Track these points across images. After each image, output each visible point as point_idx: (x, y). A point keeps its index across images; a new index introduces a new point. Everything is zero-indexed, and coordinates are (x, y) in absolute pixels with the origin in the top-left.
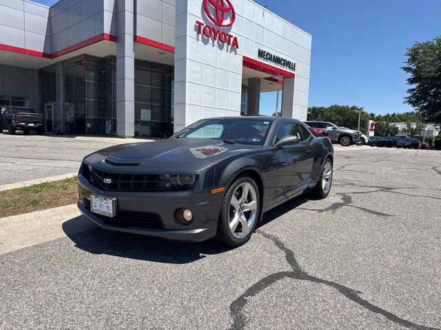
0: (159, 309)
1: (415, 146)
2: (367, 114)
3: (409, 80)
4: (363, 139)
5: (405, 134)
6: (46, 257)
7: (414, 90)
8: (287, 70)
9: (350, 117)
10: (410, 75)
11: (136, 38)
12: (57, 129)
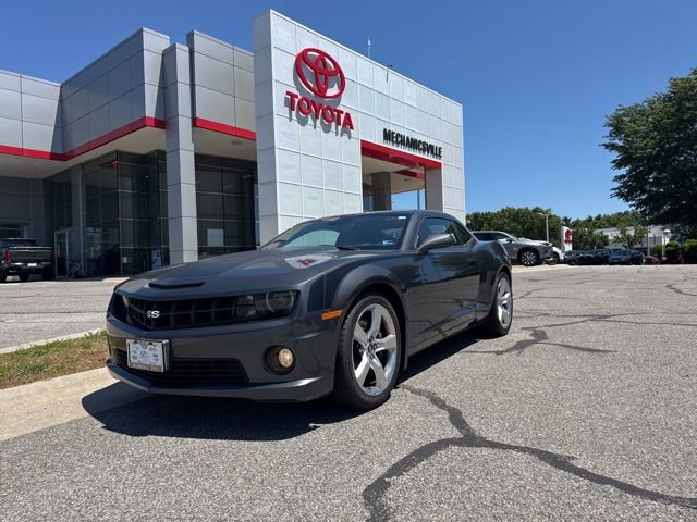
0: (244, 506)
1: (636, 261)
2: (559, 218)
3: (614, 162)
4: (556, 254)
5: (619, 246)
6: (54, 447)
7: (623, 176)
8: (429, 157)
9: (532, 223)
10: (615, 155)
11: (195, 122)
12: (75, 269)
